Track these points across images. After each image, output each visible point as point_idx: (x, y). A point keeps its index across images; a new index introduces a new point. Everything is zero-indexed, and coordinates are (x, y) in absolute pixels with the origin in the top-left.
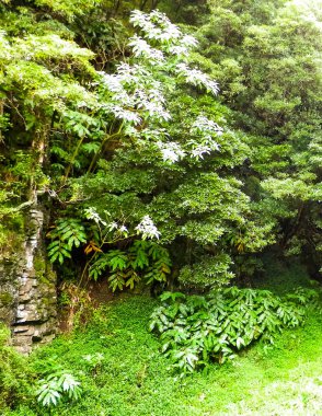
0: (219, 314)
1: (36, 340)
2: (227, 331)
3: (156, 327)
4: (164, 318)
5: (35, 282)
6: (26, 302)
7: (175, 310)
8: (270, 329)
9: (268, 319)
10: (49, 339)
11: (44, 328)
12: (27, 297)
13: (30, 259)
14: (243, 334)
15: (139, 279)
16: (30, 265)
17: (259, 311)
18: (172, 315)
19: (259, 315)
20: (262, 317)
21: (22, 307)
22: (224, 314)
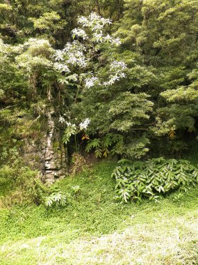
0: (149, 172)
1: (56, 177)
2: (153, 182)
3: (114, 177)
4: (118, 172)
5: (52, 152)
6: (49, 160)
7: (125, 168)
8: (184, 183)
9: (182, 177)
10: (63, 177)
11: (60, 172)
12: (48, 158)
13: (49, 142)
14: (164, 185)
15: (109, 152)
16: (49, 145)
17: (177, 172)
18: (123, 171)
19: (176, 175)
20: (178, 175)
21: (47, 162)
22: (152, 172)
